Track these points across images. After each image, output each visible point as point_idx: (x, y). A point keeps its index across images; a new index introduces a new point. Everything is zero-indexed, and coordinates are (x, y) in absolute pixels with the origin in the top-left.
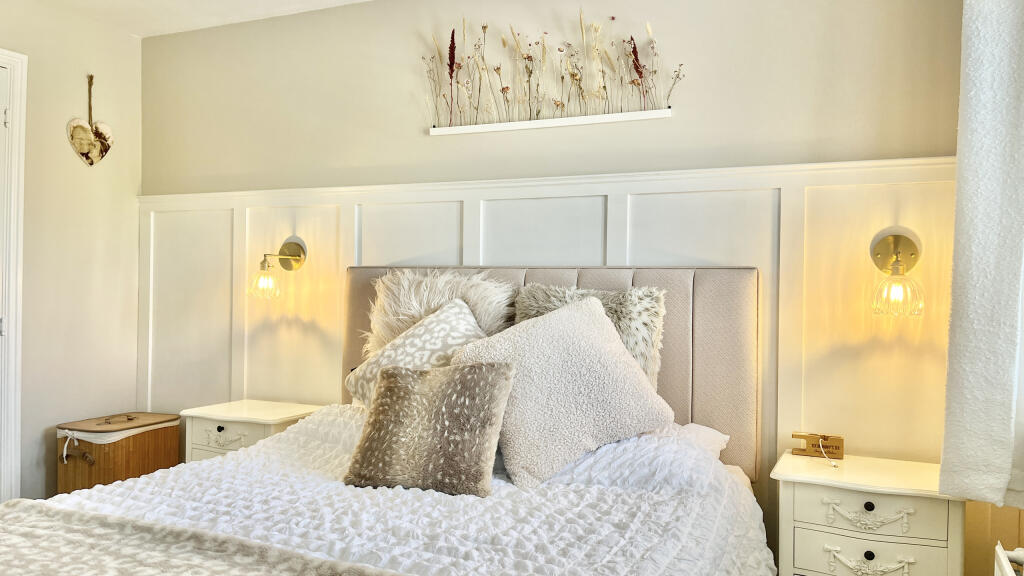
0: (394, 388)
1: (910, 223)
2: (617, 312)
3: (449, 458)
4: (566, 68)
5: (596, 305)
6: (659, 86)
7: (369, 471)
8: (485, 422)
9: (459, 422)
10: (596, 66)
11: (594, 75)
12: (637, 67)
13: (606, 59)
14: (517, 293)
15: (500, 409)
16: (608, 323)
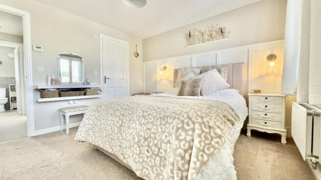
0: (183, 83)
1: (275, 52)
2: (219, 71)
3: (193, 92)
4: (209, 34)
5: (215, 70)
6: (226, 35)
7: (181, 93)
8: (198, 87)
9: (194, 87)
10: (214, 33)
11: (214, 34)
12: (222, 32)
13: (216, 32)
14: (201, 70)
15: (201, 85)
16: (218, 72)
